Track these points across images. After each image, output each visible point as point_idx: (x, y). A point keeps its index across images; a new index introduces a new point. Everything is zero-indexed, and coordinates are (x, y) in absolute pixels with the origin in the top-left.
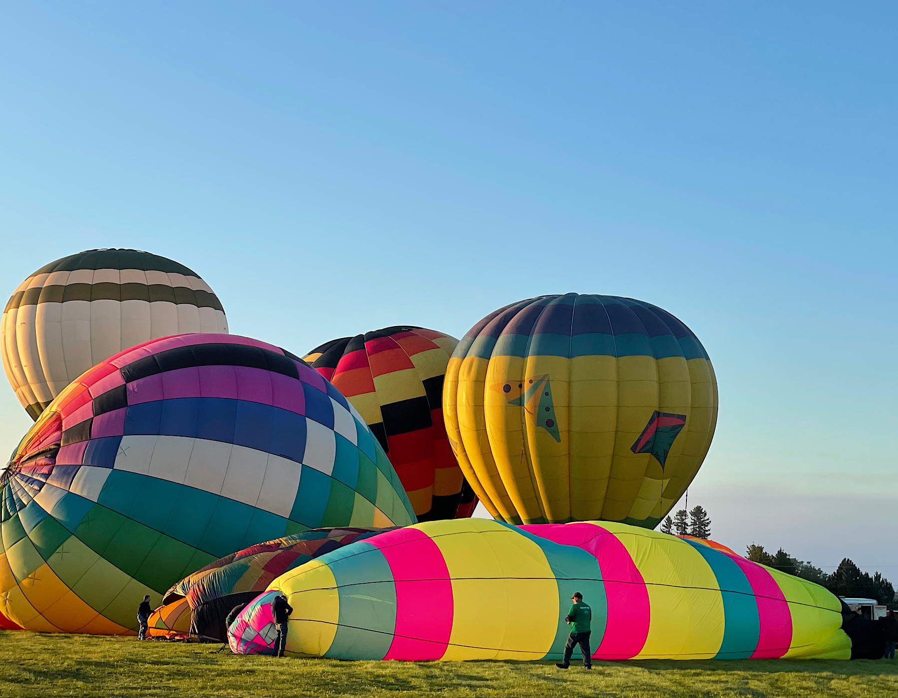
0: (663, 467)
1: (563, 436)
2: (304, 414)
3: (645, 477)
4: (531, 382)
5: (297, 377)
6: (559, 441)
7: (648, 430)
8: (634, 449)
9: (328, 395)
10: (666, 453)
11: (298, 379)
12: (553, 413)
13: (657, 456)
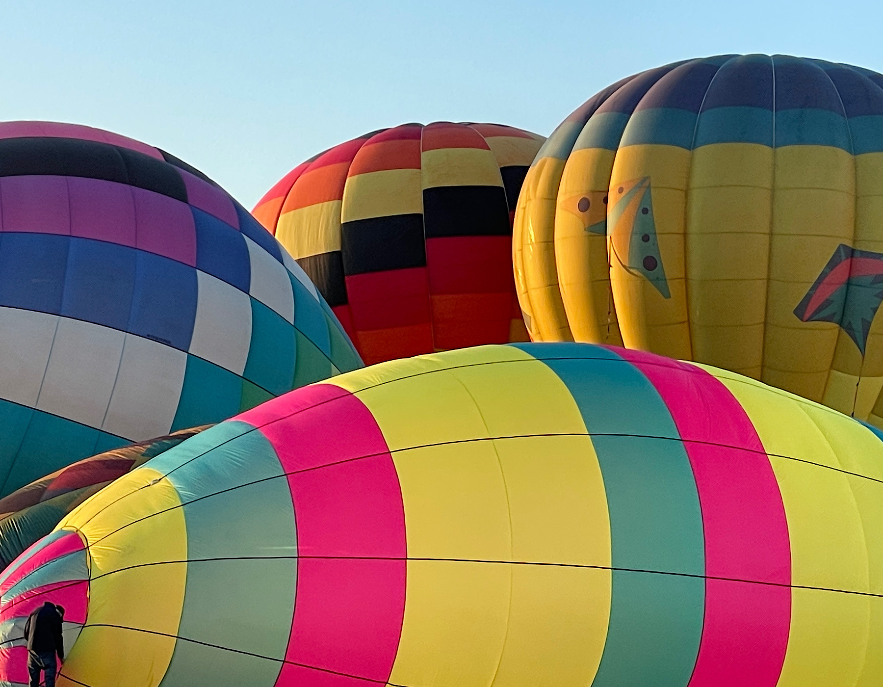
0: (863, 351)
1: (675, 288)
2: (194, 266)
3: (832, 371)
4: (621, 190)
5: (183, 198)
6: (668, 296)
7: (827, 280)
8: (800, 312)
9: (241, 232)
10: (867, 325)
11: (187, 203)
12: (655, 244)
13: (850, 330)
